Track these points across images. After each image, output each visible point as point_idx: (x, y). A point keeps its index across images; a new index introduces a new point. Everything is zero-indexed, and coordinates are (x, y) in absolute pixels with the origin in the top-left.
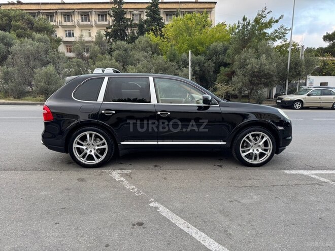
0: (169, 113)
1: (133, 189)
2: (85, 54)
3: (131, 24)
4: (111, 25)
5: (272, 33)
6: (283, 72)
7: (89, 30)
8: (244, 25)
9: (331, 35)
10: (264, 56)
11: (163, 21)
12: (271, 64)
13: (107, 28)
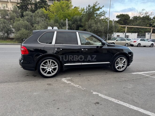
0: (87, 50)
1: (78, 87)
2: (7, 17)
3: (31, 3)
4: (19, 2)
5: (99, 13)
6: (106, 30)
7: (7, 4)
8: (89, 9)
9: (119, 16)
10: (99, 23)
11: (47, 3)
12: (101, 27)
13: (17, 4)
